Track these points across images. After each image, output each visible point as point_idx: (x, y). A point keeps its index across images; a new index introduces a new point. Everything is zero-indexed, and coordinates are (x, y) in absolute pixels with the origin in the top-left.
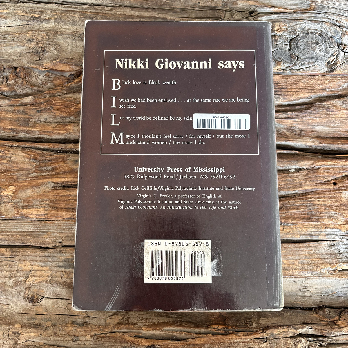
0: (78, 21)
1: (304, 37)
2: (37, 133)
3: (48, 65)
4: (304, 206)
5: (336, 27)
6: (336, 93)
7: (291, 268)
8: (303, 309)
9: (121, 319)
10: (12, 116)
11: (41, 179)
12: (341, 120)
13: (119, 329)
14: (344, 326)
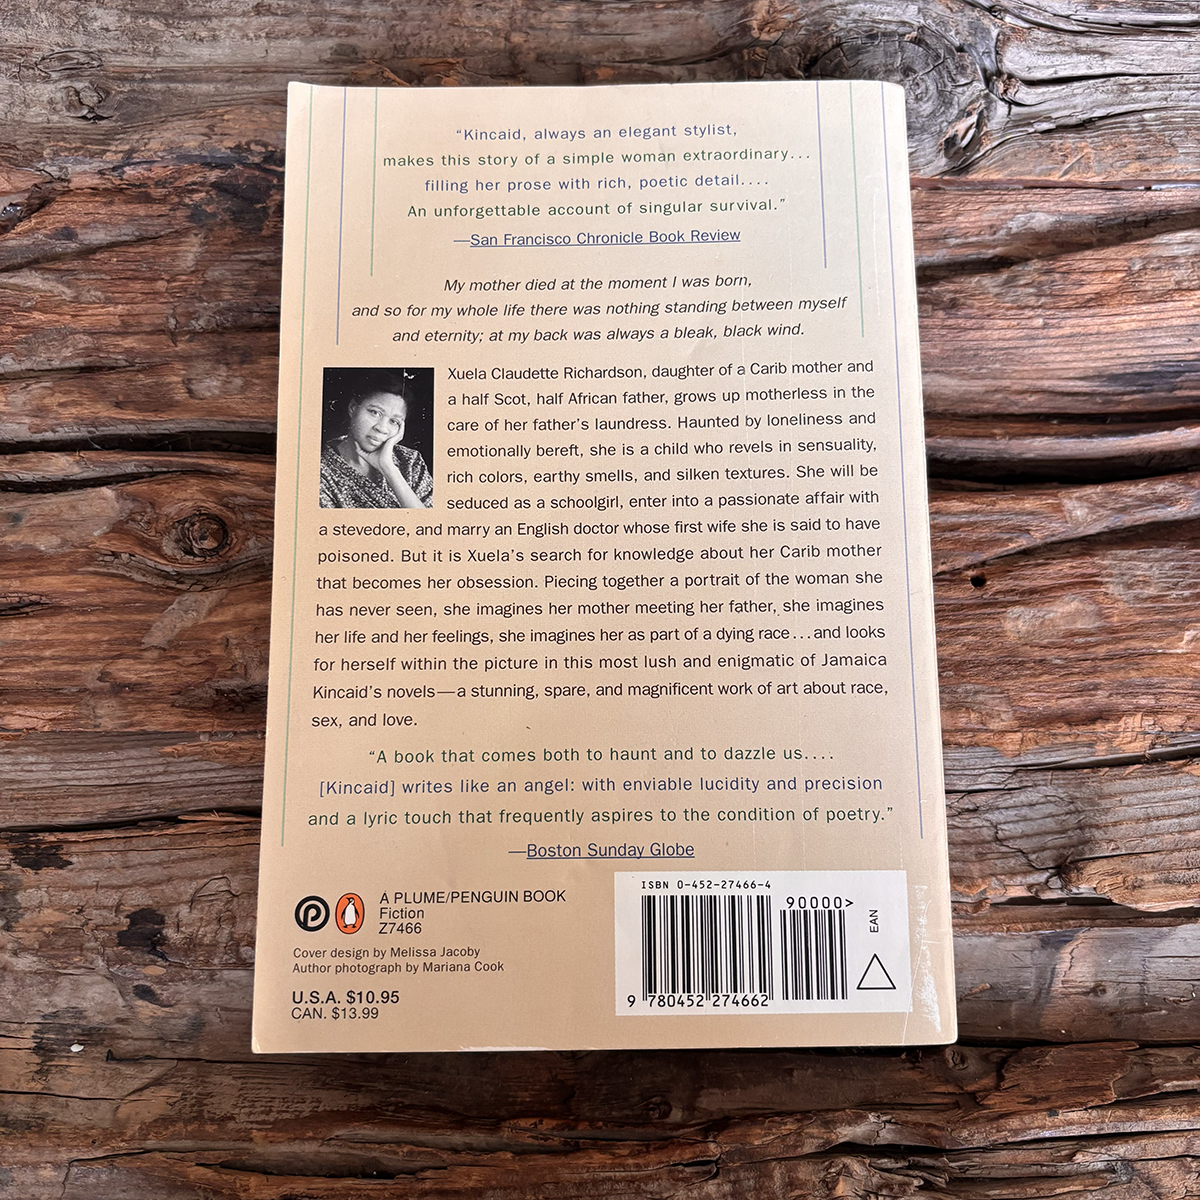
0: (32, 10)
1: (858, 51)
5: (976, 13)
6: (984, 251)
9: (174, 1100)
12: (1002, 349)
13: (164, 1140)
14: (1012, 1109)
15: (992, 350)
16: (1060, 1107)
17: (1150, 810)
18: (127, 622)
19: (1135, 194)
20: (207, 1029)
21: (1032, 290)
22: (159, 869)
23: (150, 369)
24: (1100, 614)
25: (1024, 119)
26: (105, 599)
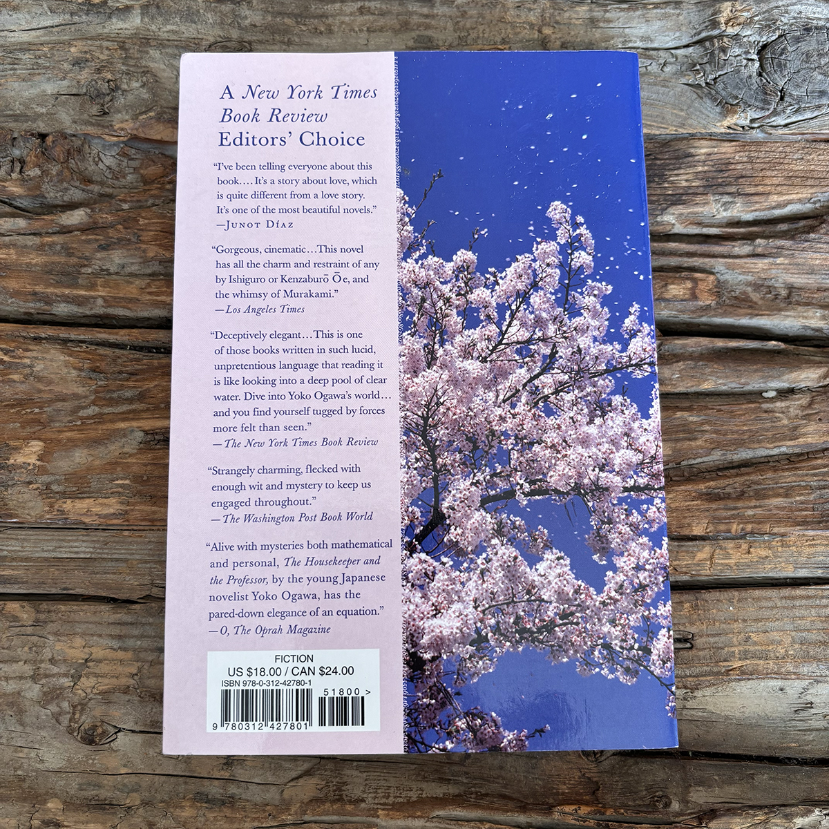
0: (201, 11)
1: (797, 40)
2: (100, 302)
3: (127, 127)
4: (805, 488)
7: (772, 655)
8: (803, 762)
9: (322, 786)
10: (36, 259)
11: (112, 421)
13: (318, 815)
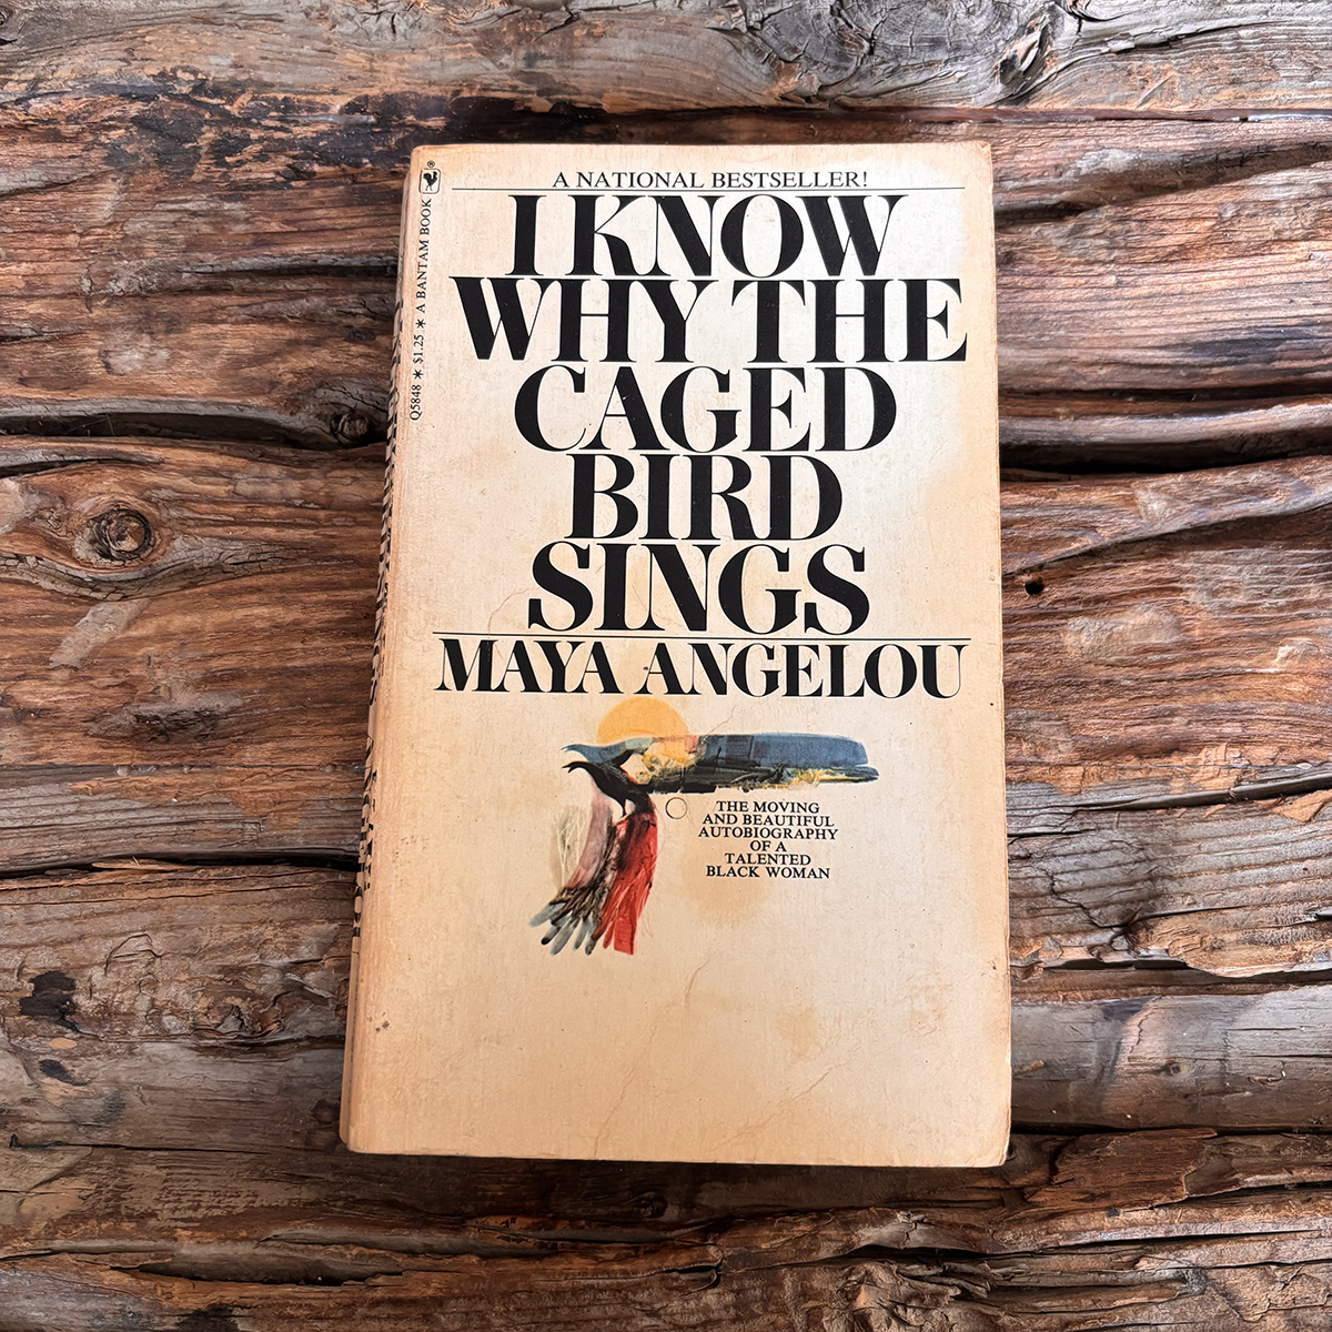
6: (1047, 195)
9: (88, 1193)
12: (1067, 312)
13: (75, 1239)
14: (1065, 1207)
15: (1056, 313)
16: (1122, 1206)
17: (1233, 858)
18: (33, 636)
19: (1228, 126)
20: (128, 1110)
21: (1103, 242)
22: (69, 926)
23: (61, 339)
24: (1178, 627)
25: (1098, 37)
26: (7, 611)
